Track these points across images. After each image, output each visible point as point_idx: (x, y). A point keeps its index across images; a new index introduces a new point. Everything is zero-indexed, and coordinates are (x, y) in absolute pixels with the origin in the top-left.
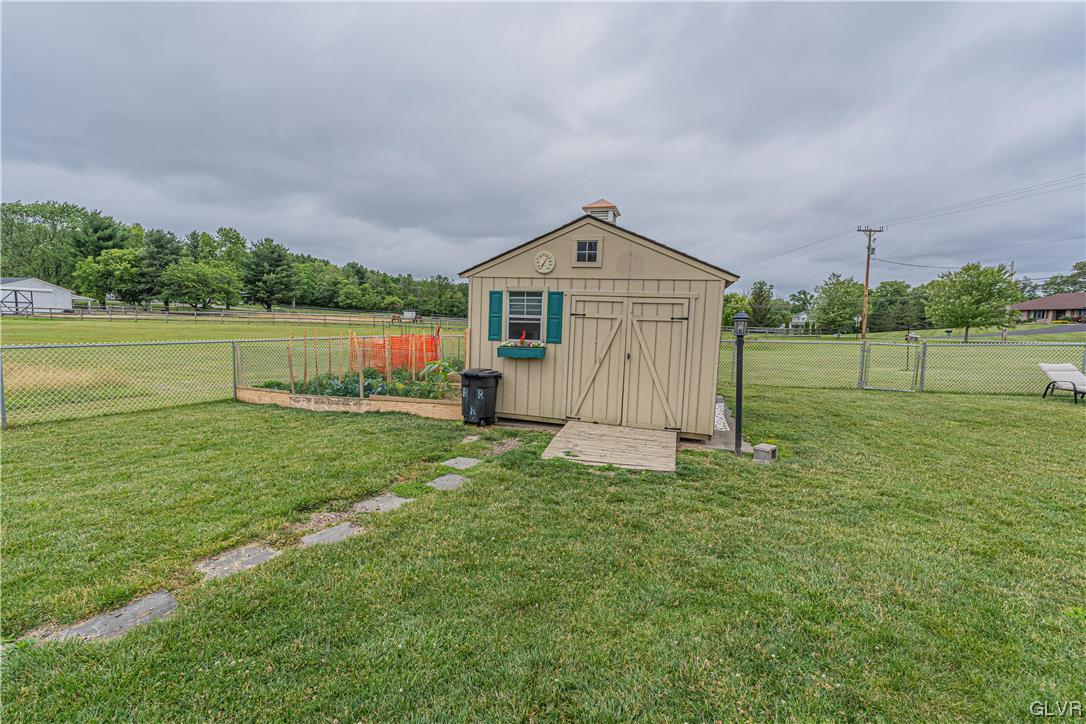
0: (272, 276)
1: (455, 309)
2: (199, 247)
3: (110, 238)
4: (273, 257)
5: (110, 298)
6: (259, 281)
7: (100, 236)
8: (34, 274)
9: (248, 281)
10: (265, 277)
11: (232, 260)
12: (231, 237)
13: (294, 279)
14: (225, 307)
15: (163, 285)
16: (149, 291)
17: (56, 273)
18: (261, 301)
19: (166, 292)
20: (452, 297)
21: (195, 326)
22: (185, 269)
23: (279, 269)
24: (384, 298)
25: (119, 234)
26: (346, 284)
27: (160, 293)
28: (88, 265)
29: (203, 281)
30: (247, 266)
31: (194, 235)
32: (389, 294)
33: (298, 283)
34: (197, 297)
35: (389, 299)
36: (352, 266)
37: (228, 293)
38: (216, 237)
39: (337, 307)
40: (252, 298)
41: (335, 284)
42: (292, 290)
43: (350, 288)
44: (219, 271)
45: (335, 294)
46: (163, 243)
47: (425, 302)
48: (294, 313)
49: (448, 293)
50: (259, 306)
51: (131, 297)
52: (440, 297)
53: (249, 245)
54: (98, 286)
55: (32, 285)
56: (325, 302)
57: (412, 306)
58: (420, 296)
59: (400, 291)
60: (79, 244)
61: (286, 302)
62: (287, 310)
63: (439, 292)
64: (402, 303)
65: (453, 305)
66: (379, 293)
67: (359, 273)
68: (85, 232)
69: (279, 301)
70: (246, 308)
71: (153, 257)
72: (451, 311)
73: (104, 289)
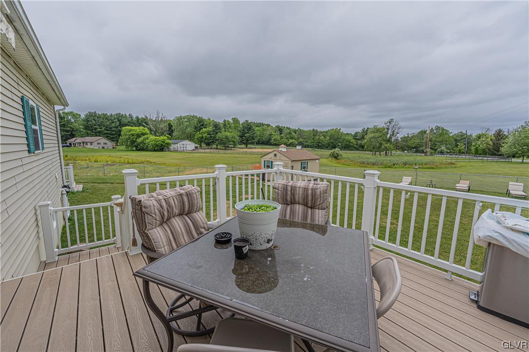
0: (248, 134)
1: (320, 144)
2: (226, 124)
3: (203, 125)
4: (248, 127)
5: (203, 145)
6: (244, 136)
7: (201, 124)
8: (183, 139)
9: (241, 137)
10: (246, 135)
11: (236, 129)
12: (236, 121)
13: (255, 135)
14: (233, 146)
15: (217, 140)
16: (213, 142)
17: (190, 138)
18: (244, 143)
19: (217, 142)
20: (319, 139)
21: (225, 155)
22: (223, 134)
23: (250, 132)
24: (288, 141)
25: (205, 123)
26: (275, 135)
27: (215, 142)
28: (198, 135)
29: (227, 138)
30: (240, 131)
31: (225, 121)
32: (292, 138)
33: (256, 137)
34: (225, 144)
35: (291, 141)
36: (278, 127)
37: (234, 142)
38: (231, 121)
39: (271, 145)
40: (241, 143)
41: (271, 135)
42: (254, 139)
43: (277, 137)
44: (232, 134)
45: (270, 139)
46: (216, 126)
47: (306, 142)
48: (255, 148)
49: (317, 137)
50: (243, 146)
51: (208, 144)
52: (313, 139)
53: (241, 123)
54: (200, 141)
55: (187, 142)
56: (267, 143)
57: (300, 144)
58: (305, 139)
59: (296, 136)
60: (196, 128)
61: (252, 143)
62: (253, 146)
63: (313, 137)
64: (296, 142)
65: (319, 143)
66: (287, 138)
67: (280, 130)
68: (197, 124)
69: (250, 143)
70: (239, 146)
71: (214, 131)
72: (318, 145)
73: (201, 142)
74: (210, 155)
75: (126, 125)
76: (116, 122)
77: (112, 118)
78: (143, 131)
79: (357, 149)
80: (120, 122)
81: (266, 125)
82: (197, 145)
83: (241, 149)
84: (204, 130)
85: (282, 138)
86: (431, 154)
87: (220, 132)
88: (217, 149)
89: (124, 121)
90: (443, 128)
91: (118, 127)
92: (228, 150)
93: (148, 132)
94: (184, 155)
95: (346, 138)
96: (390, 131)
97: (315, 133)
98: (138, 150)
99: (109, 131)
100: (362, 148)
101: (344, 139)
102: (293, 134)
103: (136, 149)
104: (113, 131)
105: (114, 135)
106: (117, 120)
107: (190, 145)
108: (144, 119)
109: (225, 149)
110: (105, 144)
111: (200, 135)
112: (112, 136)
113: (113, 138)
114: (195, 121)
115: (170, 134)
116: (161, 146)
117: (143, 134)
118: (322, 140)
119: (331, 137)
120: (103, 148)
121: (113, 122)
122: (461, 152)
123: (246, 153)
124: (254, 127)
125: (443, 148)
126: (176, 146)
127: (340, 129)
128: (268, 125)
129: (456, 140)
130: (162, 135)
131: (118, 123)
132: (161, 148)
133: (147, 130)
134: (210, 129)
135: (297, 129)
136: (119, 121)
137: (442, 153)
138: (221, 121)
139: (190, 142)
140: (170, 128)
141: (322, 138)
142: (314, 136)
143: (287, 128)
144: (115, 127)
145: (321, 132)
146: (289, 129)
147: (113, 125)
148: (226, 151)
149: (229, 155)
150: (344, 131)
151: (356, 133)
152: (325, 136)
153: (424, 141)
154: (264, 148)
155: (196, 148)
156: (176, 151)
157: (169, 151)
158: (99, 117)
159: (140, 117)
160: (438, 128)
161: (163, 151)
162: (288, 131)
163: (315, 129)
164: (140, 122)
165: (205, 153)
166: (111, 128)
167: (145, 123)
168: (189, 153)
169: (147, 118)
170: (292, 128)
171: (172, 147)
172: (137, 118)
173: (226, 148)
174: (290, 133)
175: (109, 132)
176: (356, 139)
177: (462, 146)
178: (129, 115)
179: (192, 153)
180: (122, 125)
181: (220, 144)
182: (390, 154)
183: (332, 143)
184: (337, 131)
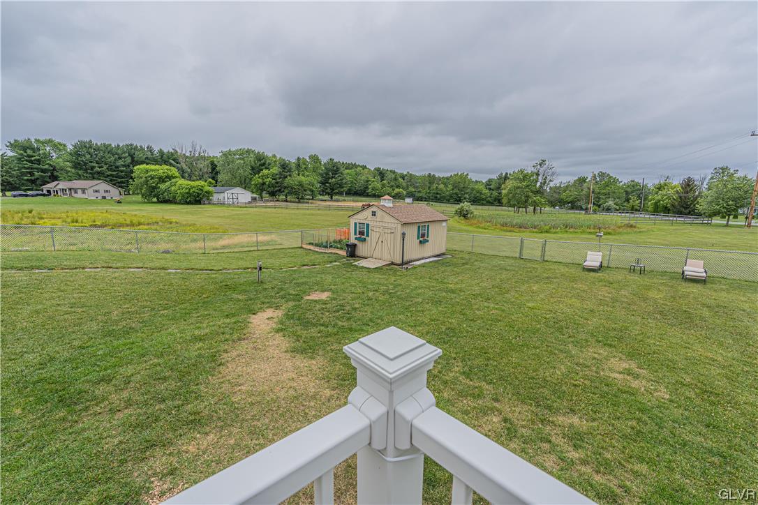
0: (333, 180)
1: (438, 196)
2: (300, 164)
3: (264, 164)
4: (333, 169)
5: (264, 194)
6: (327, 183)
7: (261, 163)
8: (234, 186)
9: (322, 183)
10: (330, 181)
11: (315, 172)
12: (315, 158)
13: (344, 181)
14: (311, 197)
15: (285, 188)
16: (280, 190)
17: (244, 184)
18: (329, 194)
19: (286, 191)
20: (437, 188)
21: (297, 211)
22: (295, 179)
23: (336, 176)
24: (394, 190)
25: (268, 162)
26: (373, 181)
27: (284, 191)
28: (257, 179)
29: (301, 184)
30: (321, 175)
31: (298, 159)
32: (398, 187)
33: (346, 183)
34: (299, 194)
35: (397, 190)
36: (378, 170)
37: (312, 191)
38: (308, 159)
39: (368, 196)
40: (323, 192)
41: (367, 181)
42: (343, 187)
43: (376, 184)
44: (309, 179)
45: (367, 188)
46: (285, 166)
47: (419, 192)
48: (344, 200)
49: (435, 186)
50: (327, 197)
51: (272, 194)
52: (429, 188)
53: (323, 163)
54: (260, 189)
55: (238, 190)
56: (362, 193)
57: (410, 195)
58: (417, 187)
59: (404, 184)
60: (253, 169)
61: (340, 194)
62: (341, 198)
63: (428, 185)
64: (405, 193)
65: (437, 194)
66: (392, 187)
67: (381, 174)
68: (255, 162)
69: (336, 194)
70: (321, 197)
71: (280, 174)
72: (436, 197)
73: (262, 190)
74: (273, 210)
75: (142, 163)
76: (125, 158)
77: (120, 152)
78: (169, 172)
79: (490, 203)
80: (133, 158)
81: (361, 167)
82: (254, 195)
83: (324, 203)
84: (265, 172)
85: (383, 185)
86: (595, 212)
87: (290, 176)
88: (287, 201)
89: (139, 155)
90: (608, 175)
91: (129, 166)
92: (303, 203)
93: (177, 174)
94: (233, 210)
95: (476, 187)
96: (540, 178)
97: (431, 179)
98: (161, 202)
99: (115, 171)
100: (498, 201)
101: (473, 189)
102: (401, 180)
103: (158, 199)
104: (122, 172)
105: (123, 178)
106: (127, 154)
107: (244, 196)
108: (172, 154)
109: (299, 202)
110: (107, 191)
111: (260, 180)
112: (119, 180)
113: (122, 182)
114: (252, 157)
115: (213, 178)
116: (198, 197)
117: (170, 178)
118: (441, 190)
119: (455, 186)
120: (104, 198)
121: (120, 158)
122: (633, 210)
123: (329, 208)
124: (342, 170)
125: (611, 203)
126: (221, 196)
127: (467, 174)
128: (364, 167)
129: (627, 193)
130: (200, 179)
131: (129, 160)
132: (196, 199)
133: (174, 171)
134: (275, 170)
135: (405, 173)
136: (132, 156)
137: (608, 209)
138: (293, 160)
139: (243, 191)
140: (213, 169)
141: (442, 186)
142: (430, 183)
143: (391, 171)
144: (124, 166)
145: (440, 179)
146: (394, 172)
147: (121, 162)
148: (300, 205)
149: (302, 211)
150: (473, 177)
151: (490, 181)
152: (446, 185)
153: (584, 192)
154: (357, 201)
155: (254, 199)
156: (222, 204)
157: (209, 203)
158: (97, 149)
159: (166, 151)
160: (602, 175)
161: (200, 204)
162: (393, 176)
163: (432, 174)
164: (164, 159)
165: (266, 207)
166: (117, 167)
167: (173, 160)
168: (241, 207)
169: (177, 152)
170: (399, 171)
171: (215, 198)
172: (161, 151)
173: (300, 200)
174: (396, 179)
175: (114, 173)
176: (490, 189)
177: (635, 201)
178: (148, 148)
179: (246, 207)
180: (135, 162)
181: (290, 193)
182: (539, 211)
183: (456, 194)
184: (463, 177)
